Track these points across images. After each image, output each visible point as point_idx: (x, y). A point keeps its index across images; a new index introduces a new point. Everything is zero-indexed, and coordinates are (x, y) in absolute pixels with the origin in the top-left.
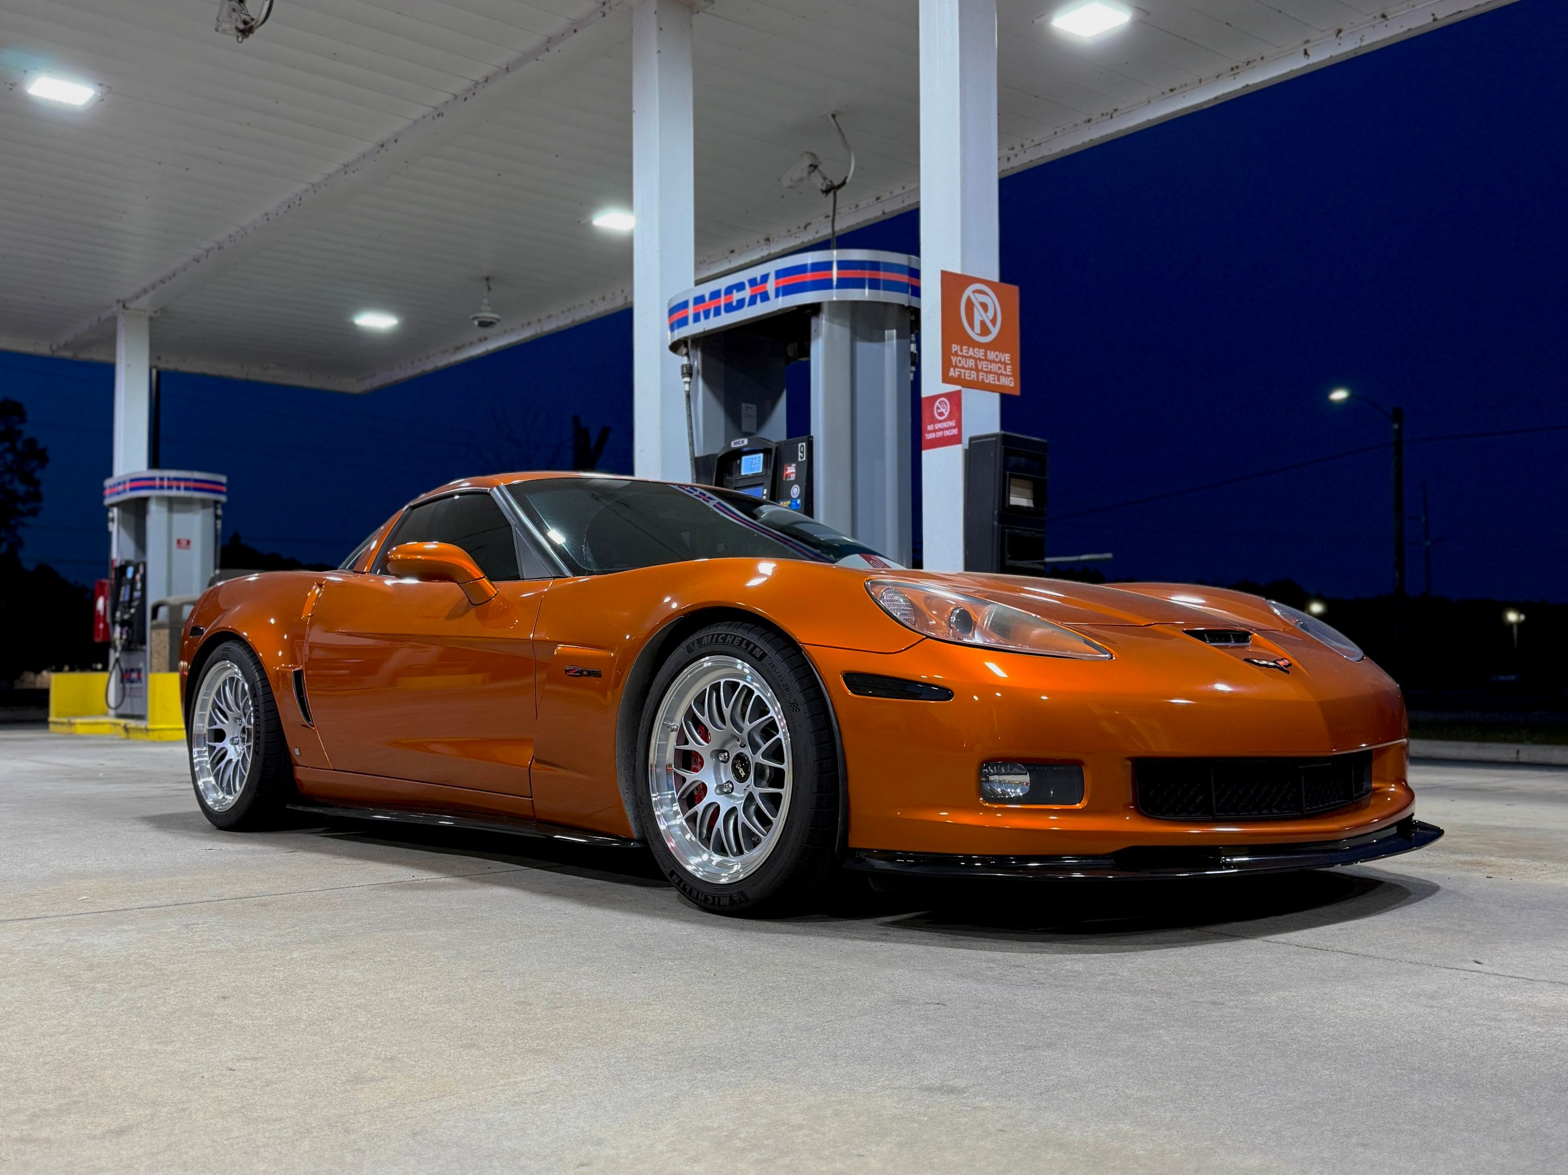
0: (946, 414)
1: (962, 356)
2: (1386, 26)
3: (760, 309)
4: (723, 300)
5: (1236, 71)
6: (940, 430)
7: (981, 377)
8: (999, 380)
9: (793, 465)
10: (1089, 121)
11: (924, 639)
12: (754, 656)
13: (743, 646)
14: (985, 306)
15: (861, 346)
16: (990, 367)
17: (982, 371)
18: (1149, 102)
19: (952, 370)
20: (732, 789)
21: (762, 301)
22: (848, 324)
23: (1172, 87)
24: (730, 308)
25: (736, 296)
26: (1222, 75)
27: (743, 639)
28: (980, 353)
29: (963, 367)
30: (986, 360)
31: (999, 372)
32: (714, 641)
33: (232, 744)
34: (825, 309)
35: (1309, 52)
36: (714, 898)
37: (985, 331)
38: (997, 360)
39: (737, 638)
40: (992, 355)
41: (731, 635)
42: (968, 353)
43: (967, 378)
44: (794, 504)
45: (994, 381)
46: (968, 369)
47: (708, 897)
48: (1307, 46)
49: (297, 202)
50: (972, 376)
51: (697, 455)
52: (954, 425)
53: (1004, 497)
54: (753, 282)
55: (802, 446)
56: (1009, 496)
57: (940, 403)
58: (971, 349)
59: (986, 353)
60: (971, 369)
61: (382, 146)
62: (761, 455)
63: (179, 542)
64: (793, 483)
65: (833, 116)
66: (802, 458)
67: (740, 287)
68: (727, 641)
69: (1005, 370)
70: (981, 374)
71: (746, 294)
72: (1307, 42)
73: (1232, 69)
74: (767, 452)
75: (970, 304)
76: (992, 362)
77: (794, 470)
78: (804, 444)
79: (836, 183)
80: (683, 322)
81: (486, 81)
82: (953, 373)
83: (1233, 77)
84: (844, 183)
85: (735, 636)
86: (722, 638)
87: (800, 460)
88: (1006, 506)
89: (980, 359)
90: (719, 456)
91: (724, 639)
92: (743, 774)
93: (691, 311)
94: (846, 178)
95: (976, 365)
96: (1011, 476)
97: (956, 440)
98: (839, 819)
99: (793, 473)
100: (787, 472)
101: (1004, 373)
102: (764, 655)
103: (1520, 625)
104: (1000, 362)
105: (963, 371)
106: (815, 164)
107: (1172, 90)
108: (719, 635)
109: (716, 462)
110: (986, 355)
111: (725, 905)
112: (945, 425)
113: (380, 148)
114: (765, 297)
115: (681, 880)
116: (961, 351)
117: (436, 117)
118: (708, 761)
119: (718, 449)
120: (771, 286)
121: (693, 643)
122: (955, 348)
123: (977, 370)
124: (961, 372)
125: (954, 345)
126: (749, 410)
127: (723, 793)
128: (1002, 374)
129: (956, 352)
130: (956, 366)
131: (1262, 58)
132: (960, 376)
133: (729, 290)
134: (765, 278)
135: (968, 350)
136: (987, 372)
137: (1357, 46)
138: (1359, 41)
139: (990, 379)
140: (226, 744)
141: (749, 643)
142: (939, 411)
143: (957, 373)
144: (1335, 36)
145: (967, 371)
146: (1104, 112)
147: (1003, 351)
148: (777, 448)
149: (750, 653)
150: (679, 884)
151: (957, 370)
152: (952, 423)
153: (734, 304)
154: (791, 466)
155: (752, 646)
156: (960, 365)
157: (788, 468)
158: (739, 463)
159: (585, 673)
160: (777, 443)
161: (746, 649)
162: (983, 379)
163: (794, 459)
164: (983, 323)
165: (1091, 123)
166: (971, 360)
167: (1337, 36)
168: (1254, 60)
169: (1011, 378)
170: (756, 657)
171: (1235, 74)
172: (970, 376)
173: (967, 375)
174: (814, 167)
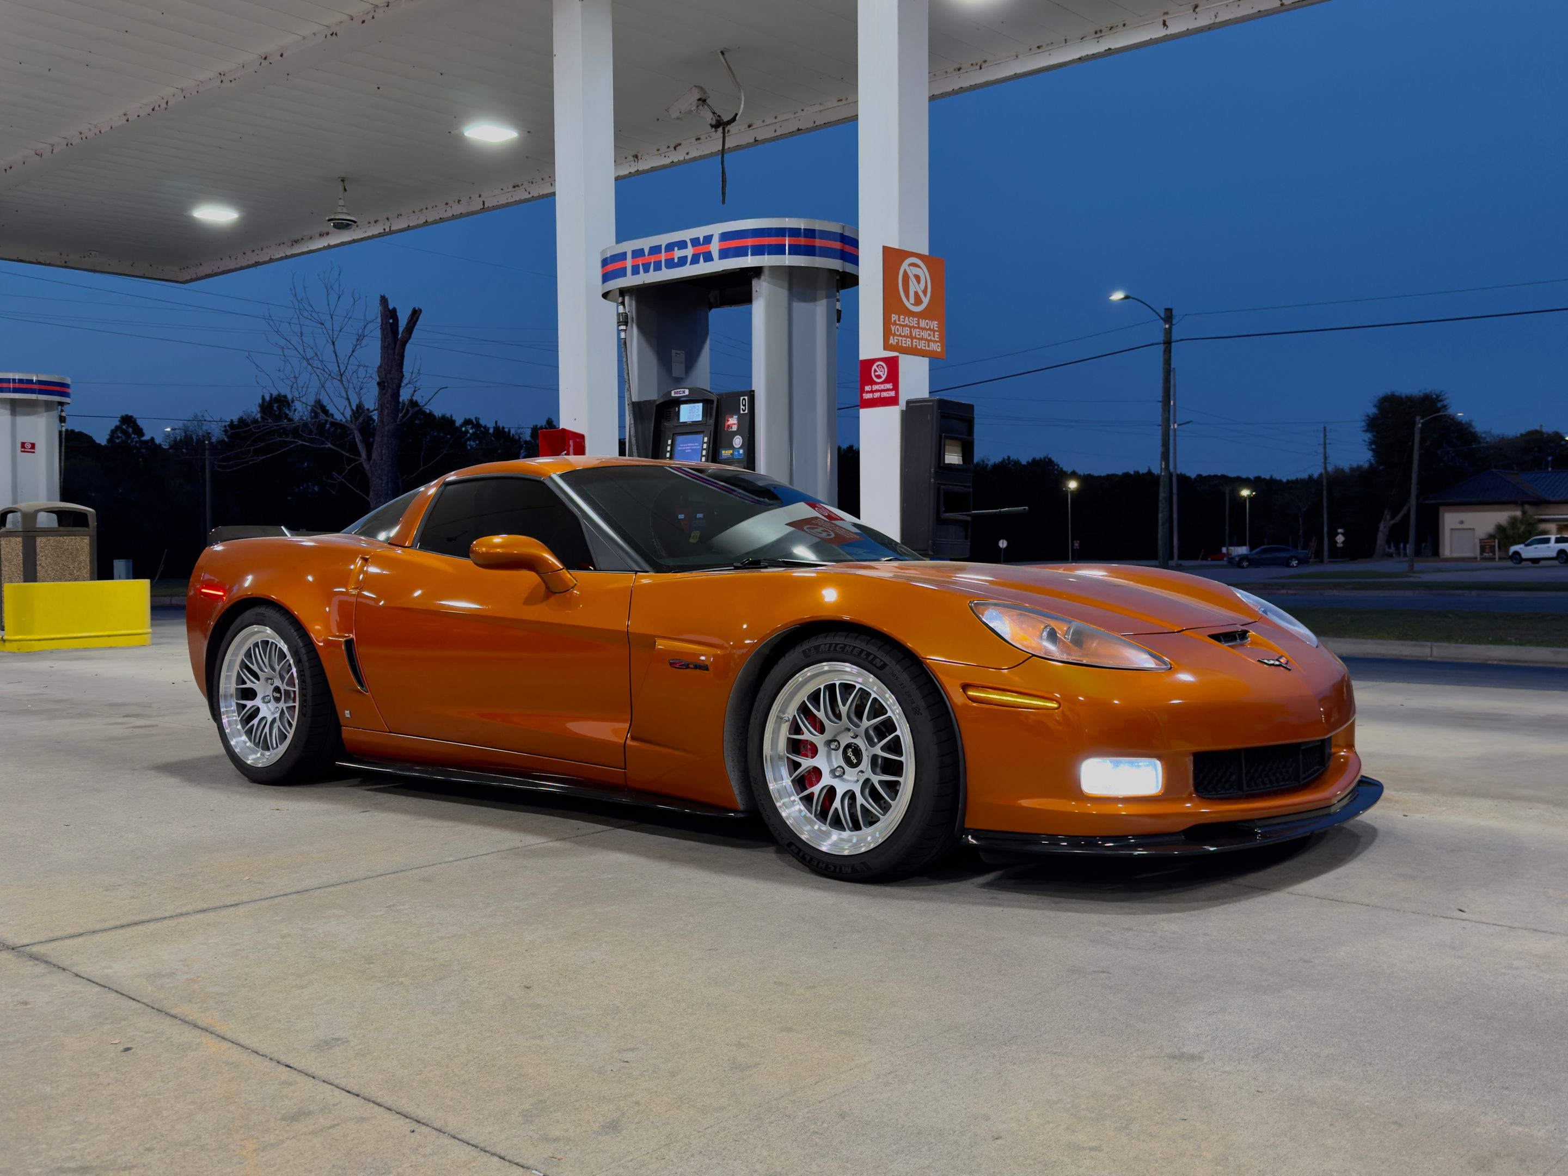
0: (884, 377)
1: (900, 325)
2: (1239, 6)
3: (703, 268)
4: (663, 256)
5: (1099, 35)
6: (877, 391)
7: (914, 344)
8: (929, 347)
9: (735, 417)
10: (959, 69)
11: (1031, 657)
12: (875, 665)
13: (863, 655)
14: (917, 278)
15: (797, 305)
16: (922, 334)
17: (915, 338)
18: (1017, 57)
19: (891, 337)
20: (844, 773)
21: (705, 261)
22: (786, 284)
23: (1038, 45)
24: (671, 264)
25: (678, 253)
26: (1086, 37)
27: (863, 650)
28: (913, 321)
29: (900, 335)
30: (919, 328)
31: (929, 338)
32: (832, 649)
33: (264, 702)
34: (766, 272)
35: (1167, 23)
36: (835, 867)
37: (918, 301)
38: (928, 327)
39: (856, 649)
40: (923, 323)
41: (850, 646)
42: (904, 322)
43: (904, 345)
44: (736, 453)
45: (925, 346)
46: (904, 336)
47: (829, 866)
48: (1165, 18)
49: (163, 105)
50: (908, 343)
51: (633, 400)
52: (891, 387)
53: (940, 456)
54: (695, 242)
55: (744, 399)
56: (944, 455)
57: (877, 366)
58: (907, 318)
59: (918, 321)
60: (907, 337)
61: (265, 58)
62: (700, 405)
63: (23, 445)
64: (735, 433)
65: (722, 53)
66: (744, 411)
67: (682, 245)
68: (846, 650)
69: (934, 337)
70: (914, 340)
71: (689, 252)
72: (1166, 13)
73: (1096, 33)
74: (707, 403)
75: (906, 277)
76: (923, 329)
77: (736, 422)
78: (746, 398)
79: (726, 119)
80: (622, 273)
81: (388, 6)
82: (892, 341)
83: (1097, 40)
84: (734, 119)
85: (855, 647)
86: (841, 648)
87: (742, 412)
88: (942, 465)
89: (914, 327)
90: (658, 403)
91: (843, 648)
92: (855, 761)
93: (629, 263)
94: (736, 115)
95: (911, 332)
96: (947, 438)
97: (893, 401)
98: (960, 806)
99: (735, 424)
100: (729, 423)
101: (933, 339)
102: (885, 665)
103: (1250, 497)
104: (930, 329)
105: (900, 338)
106: (704, 98)
107: (1039, 47)
108: (837, 644)
109: (655, 408)
110: (918, 324)
111: (847, 873)
112: (882, 387)
113: (263, 61)
114: (708, 258)
115: (800, 850)
116: (899, 320)
117: (329, 36)
118: (822, 750)
119: (653, 395)
120: (715, 247)
121: (810, 650)
122: (894, 317)
123: (912, 338)
124: (898, 340)
125: (893, 315)
126: (678, 357)
127: (836, 777)
128: (931, 340)
129: (895, 321)
130: (895, 335)
131: (1124, 25)
132: (898, 343)
133: (670, 247)
134: (708, 239)
135: (905, 319)
136: (919, 339)
137: (1212, 22)
138: (1213, 17)
139: (922, 345)
140: (258, 702)
141: (868, 654)
142: (876, 374)
143: (896, 341)
144: (1192, 11)
145: (904, 339)
146: (974, 62)
147: (932, 319)
148: (718, 399)
149: (871, 662)
150: (798, 854)
151: (895, 338)
152: (890, 386)
153: (676, 260)
154: (732, 417)
155: (872, 656)
156: (898, 333)
157: (730, 419)
158: (677, 410)
159: (692, 666)
160: (717, 395)
161: (867, 658)
162: (916, 346)
163: (736, 411)
164: (916, 293)
165: (961, 71)
166: (907, 328)
167: (1194, 11)
168: (1117, 26)
169: (939, 344)
170: (877, 667)
171: (1098, 38)
172: (906, 344)
173: (904, 342)
174: (703, 101)
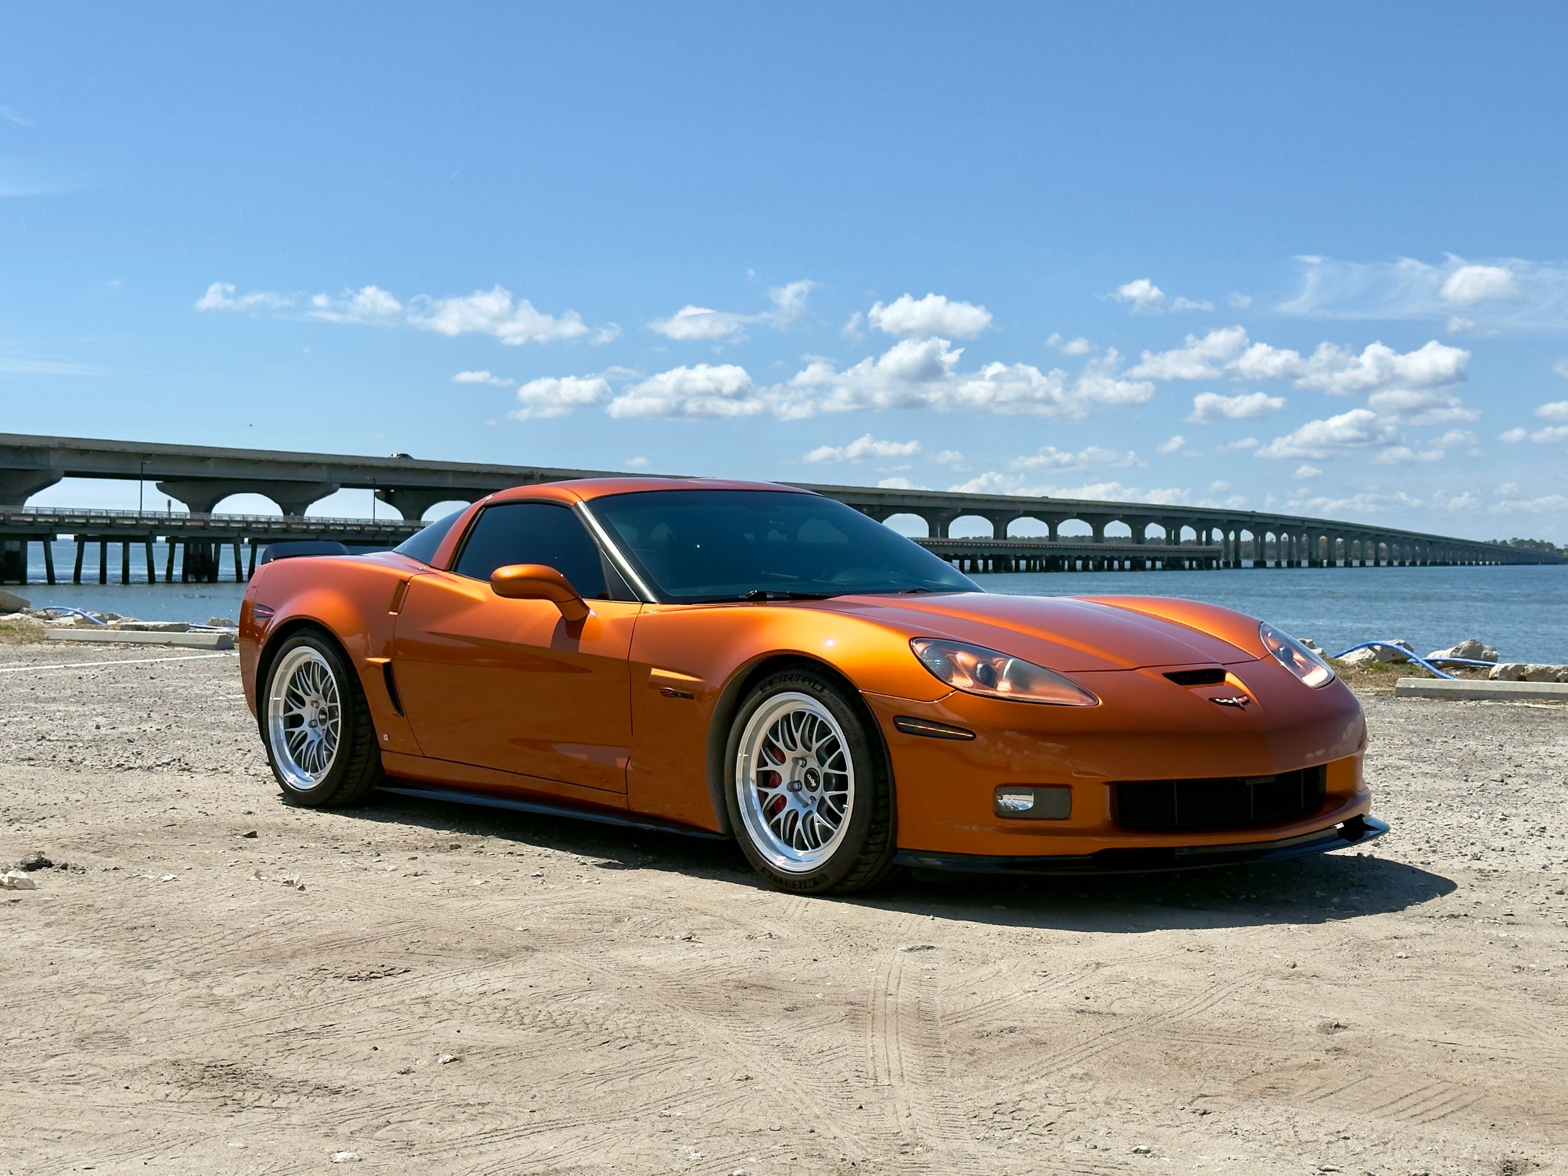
33: (310, 726)
140: (305, 727)
159: (679, 695)
